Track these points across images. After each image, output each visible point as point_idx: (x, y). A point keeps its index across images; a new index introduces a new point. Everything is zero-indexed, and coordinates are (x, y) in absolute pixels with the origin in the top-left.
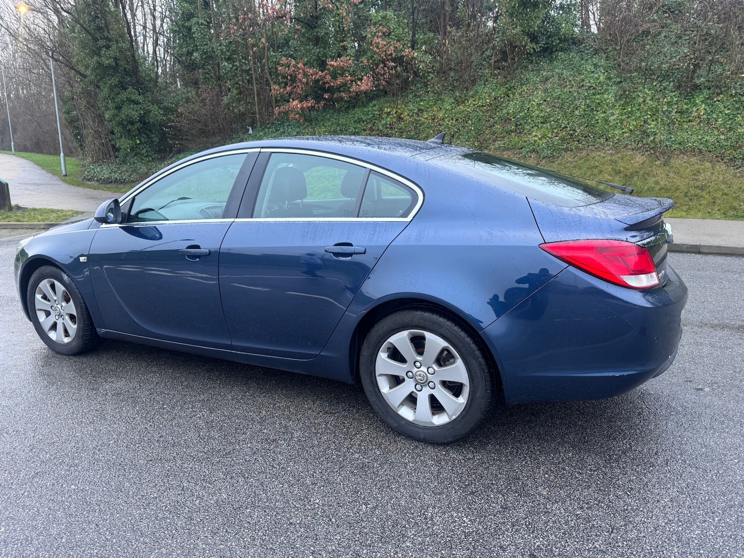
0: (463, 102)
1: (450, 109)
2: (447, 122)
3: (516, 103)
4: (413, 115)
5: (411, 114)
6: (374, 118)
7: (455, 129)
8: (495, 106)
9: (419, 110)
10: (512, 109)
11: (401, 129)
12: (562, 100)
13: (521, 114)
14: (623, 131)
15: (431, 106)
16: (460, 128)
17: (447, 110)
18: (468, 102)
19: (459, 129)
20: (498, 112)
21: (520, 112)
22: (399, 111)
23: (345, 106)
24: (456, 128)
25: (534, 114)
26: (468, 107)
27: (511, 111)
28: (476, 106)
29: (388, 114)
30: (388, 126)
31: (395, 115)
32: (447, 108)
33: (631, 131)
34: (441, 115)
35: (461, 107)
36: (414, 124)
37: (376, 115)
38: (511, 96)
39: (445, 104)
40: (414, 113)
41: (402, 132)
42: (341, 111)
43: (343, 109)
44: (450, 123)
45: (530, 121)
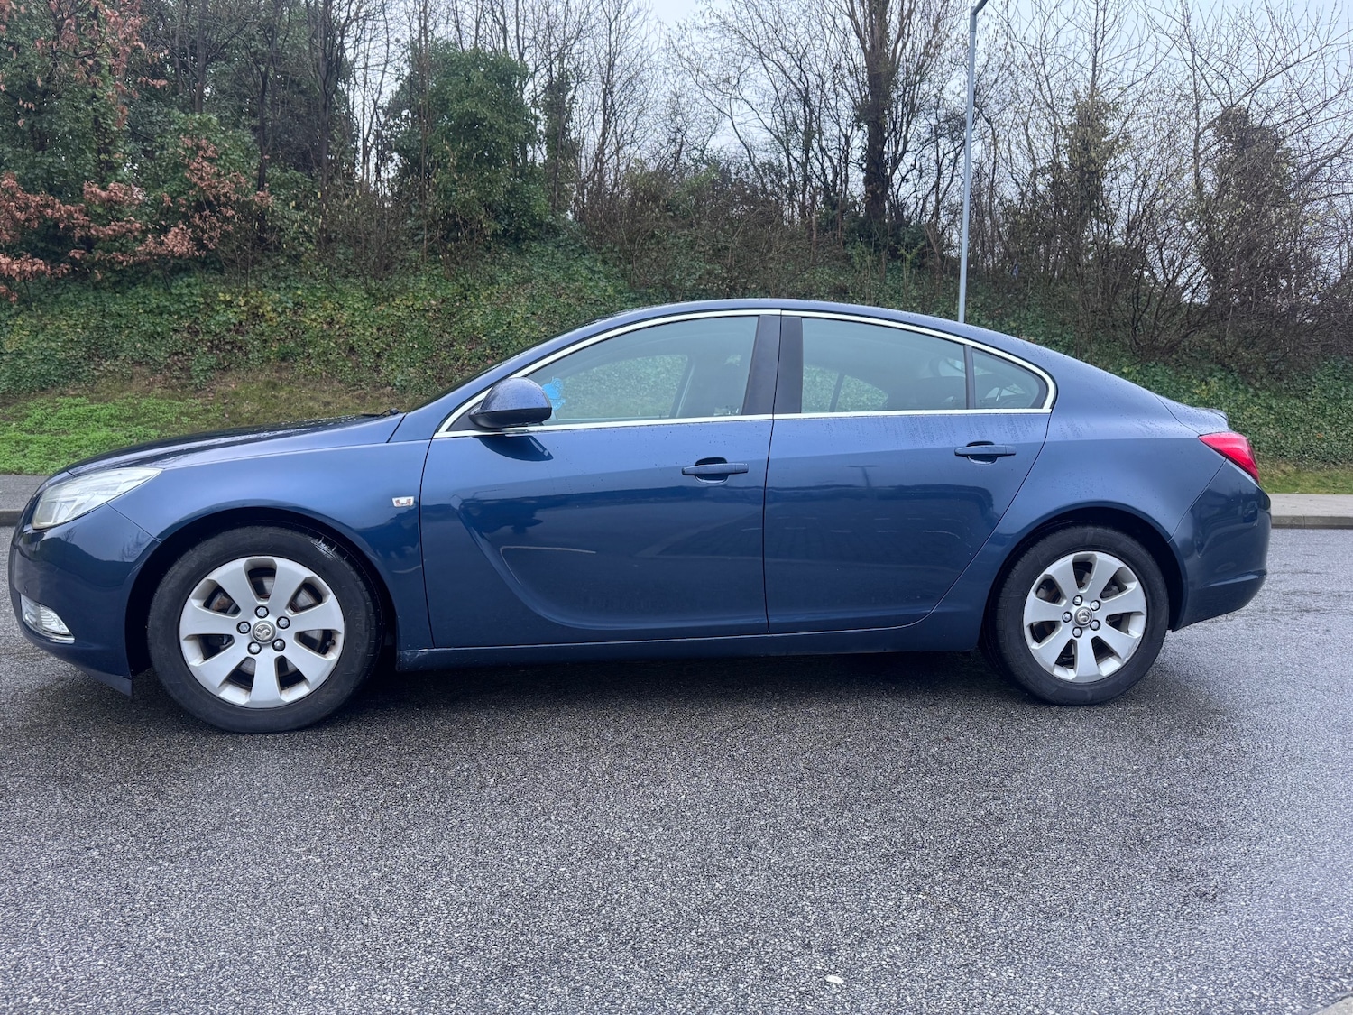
0: (386, 300)
1: (362, 308)
2: (362, 331)
3: (485, 312)
4: (284, 312)
5: (280, 310)
6: (193, 309)
7: (381, 345)
8: (448, 314)
9: (295, 304)
10: (479, 321)
11: (262, 334)
12: (560, 316)
13: (497, 331)
14: (659, 370)
15: (319, 298)
16: (392, 344)
17: (355, 310)
18: (394, 300)
19: (388, 345)
20: (456, 323)
21: (495, 327)
22: (252, 301)
23: (112, 279)
24: (383, 343)
25: (520, 333)
26: (397, 309)
27: (478, 325)
28: (411, 309)
29: (229, 304)
30: (232, 327)
31: (245, 309)
32: (356, 306)
33: (668, 371)
34: (345, 318)
35: (383, 308)
36: (291, 329)
37: (197, 304)
38: (473, 300)
39: (349, 298)
40: (286, 307)
41: (265, 341)
42: (103, 288)
43: (107, 284)
44: (368, 333)
45: (515, 343)
